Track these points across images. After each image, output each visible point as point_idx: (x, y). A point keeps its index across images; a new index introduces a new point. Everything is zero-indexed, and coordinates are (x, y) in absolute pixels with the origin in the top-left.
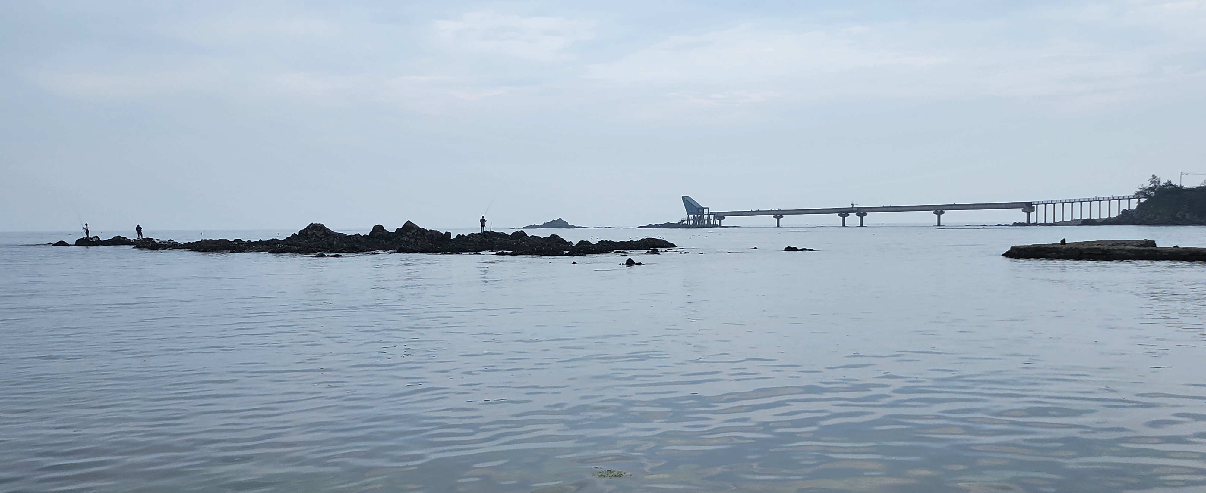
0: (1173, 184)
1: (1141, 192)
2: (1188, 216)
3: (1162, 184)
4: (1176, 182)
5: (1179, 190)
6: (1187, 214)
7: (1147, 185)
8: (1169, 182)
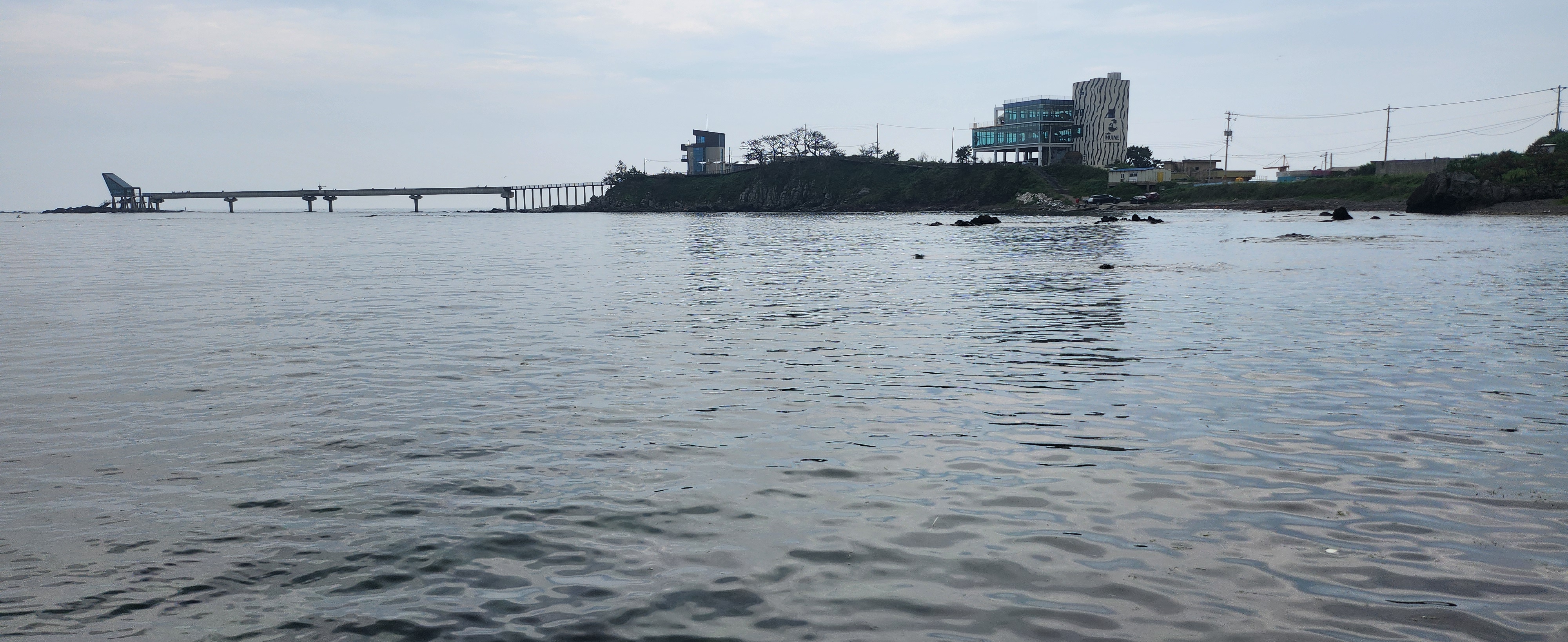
0: (637, 170)
1: (609, 178)
2: (651, 203)
3: (627, 170)
4: (640, 169)
5: (642, 177)
6: (650, 202)
7: (615, 171)
8: (634, 169)
